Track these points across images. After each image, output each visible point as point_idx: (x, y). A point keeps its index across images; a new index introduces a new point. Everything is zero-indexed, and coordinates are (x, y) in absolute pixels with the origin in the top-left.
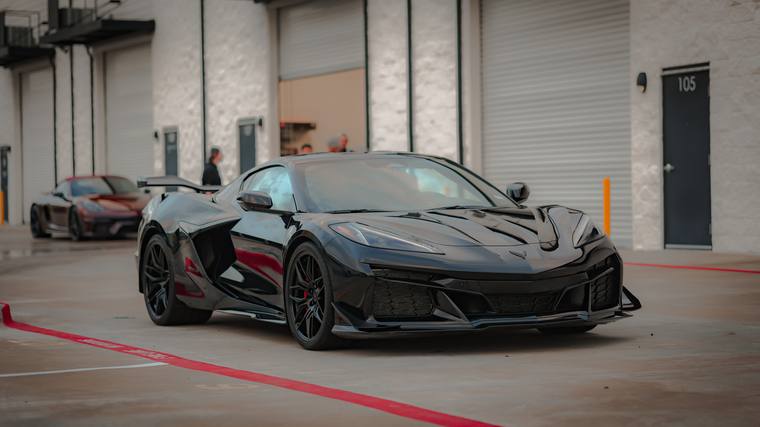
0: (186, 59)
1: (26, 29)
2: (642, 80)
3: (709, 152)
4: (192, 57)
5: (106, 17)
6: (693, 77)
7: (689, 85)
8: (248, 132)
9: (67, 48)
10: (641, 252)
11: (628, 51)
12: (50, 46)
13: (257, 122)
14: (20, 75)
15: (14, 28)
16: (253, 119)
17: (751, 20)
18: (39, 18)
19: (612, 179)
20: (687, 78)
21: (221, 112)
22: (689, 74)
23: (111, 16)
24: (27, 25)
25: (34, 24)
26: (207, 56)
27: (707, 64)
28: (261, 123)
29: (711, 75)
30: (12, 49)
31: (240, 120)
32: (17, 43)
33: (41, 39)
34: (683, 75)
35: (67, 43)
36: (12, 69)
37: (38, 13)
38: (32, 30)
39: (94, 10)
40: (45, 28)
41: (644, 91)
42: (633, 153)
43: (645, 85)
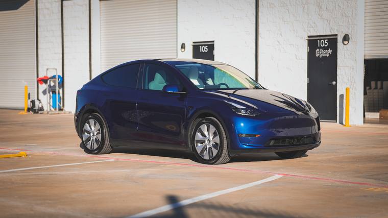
2: (183, 46)
6: (206, 46)
7: (204, 49)
20: (203, 47)
22: (205, 45)
27: (213, 41)
29: (215, 46)
34: (202, 45)
41: (184, 51)
43: (185, 48)
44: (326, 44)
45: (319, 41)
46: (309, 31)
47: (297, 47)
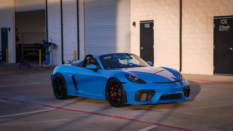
2: (134, 24)
3: (153, 44)
6: (149, 24)
7: (147, 26)
8: (5, 32)
11: (130, 15)
16: (7, 28)
17: (166, 10)
20: (147, 24)
27: (153, 21)
28: (9, 29)
29: (154, 24)
31: (1, 28)
34: (146, 23)
41: (135, 27)
42: (131, 43)
43: (135, 25)
44: (226, 22)
45: (221, 20)
46: (215, 13)
47: (207, 24)
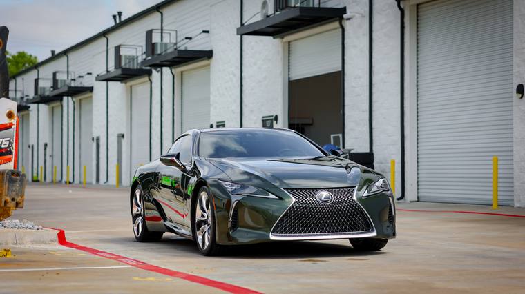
0: (231, 76)
1: (134, 56)
2: (520, 89)
4: (235, 75)
5: (182, 48)
8: (269, 124)
9: (159, 69)
10: (519, 207)
11: (512, 70)
12: (148, 68)
13: (273, 118)
14: (131, 87)
15: (125, 56)
16: (272, 116)
18: (142, 49)
19: (499, 158)
21: (252, 112)
23: (186, 47)
24: (135, 54)
25: (139, 54)
26: (243, 74)
28: (276, 117)
30: (124, 70)
31: (263, 117)
32: (127, 66)
33: (142, 62)
35: (159, 66)
36: (126, 83)
37: (142, 46)
38: (137, 57)
39: (176, 44)
40: (144, 56)
41: (522, 97)
42: (514, 139)
43: (522, 93)
